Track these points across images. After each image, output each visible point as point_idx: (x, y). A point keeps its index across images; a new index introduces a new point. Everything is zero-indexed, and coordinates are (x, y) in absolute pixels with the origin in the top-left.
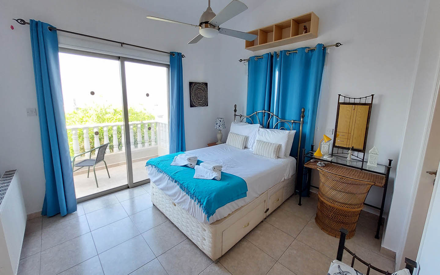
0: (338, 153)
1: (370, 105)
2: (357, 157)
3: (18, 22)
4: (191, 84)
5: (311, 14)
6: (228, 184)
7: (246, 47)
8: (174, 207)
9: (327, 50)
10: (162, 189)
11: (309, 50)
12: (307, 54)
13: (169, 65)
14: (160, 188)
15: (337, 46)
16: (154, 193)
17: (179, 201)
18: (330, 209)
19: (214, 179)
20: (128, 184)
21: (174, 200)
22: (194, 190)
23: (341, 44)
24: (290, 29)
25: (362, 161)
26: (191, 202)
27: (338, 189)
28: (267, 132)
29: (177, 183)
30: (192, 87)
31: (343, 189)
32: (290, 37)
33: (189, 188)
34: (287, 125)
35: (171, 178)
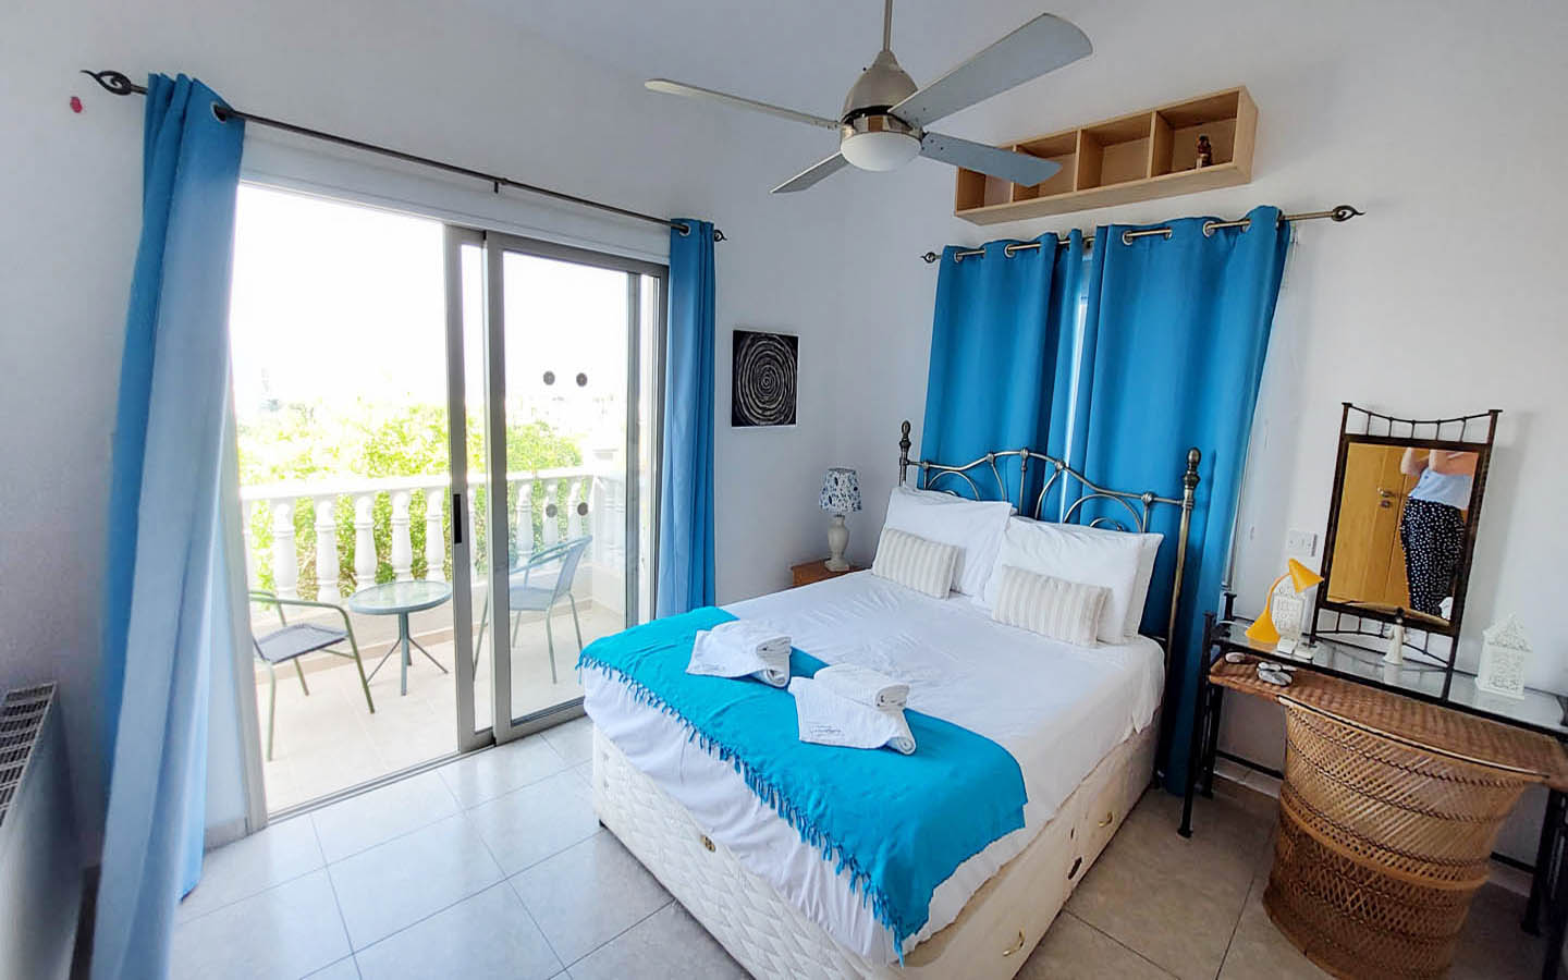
0: (1337, 632)
1: (1483, 451)
2: (1425, 652)
3: (102, 83)
4: (739, 337)
5: (1238, 93)
6: (954, 774)
7: (958, 210)
8: (706, 851)
9: (1295, 231)
10: (653, 774)
11: (1216, 229)
12: (1209, 242)
13: (667, 267)
14: (643, 769)
15: (1340, 218)
16: (609, 781)
17: (739, 841)
18: (1345, 874)
19: (886, 748)
20: (491, 728)
21: (713, 831)
22: (819, 803)
23: (1355, 213)
24: (1148, 142)
25: (1444, 670)
26: (800, 857)
27: (1390, 794)
28: (1043, 535)
29: (733, 759)
30: (744, 350)
31: (1410, 796)
32: (1145, 177)
33: (792, 791)
34: (1116, 509)
35: (699, 735)
